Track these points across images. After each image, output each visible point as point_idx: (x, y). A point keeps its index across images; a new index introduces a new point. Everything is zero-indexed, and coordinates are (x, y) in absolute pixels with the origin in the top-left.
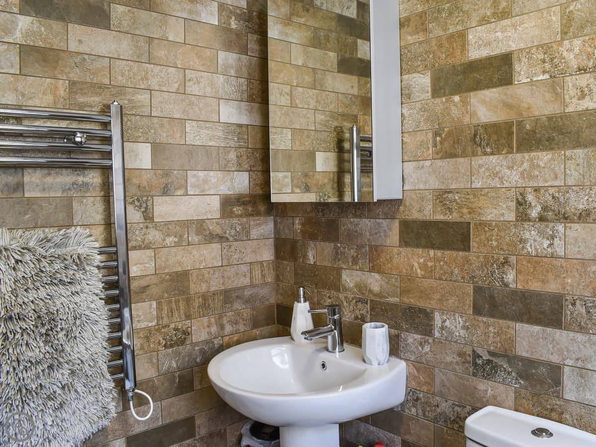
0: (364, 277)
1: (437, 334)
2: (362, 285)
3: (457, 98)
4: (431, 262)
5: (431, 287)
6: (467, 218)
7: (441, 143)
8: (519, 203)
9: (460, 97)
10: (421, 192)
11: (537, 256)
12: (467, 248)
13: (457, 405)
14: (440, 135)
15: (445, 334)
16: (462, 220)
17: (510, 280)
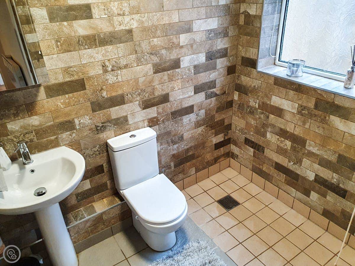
0: (26, 121)
1: (78, 127)
2: (26, 125)
4: (68, 100)
5: (70, 110)
7: (61, 45)
8: (103, 66)
9: (67, 23)
11: (113, 84)
12: (85, 89)
14: (59, 42)
15: (82, 125)
16: (80, 78)
17: (105, 95)
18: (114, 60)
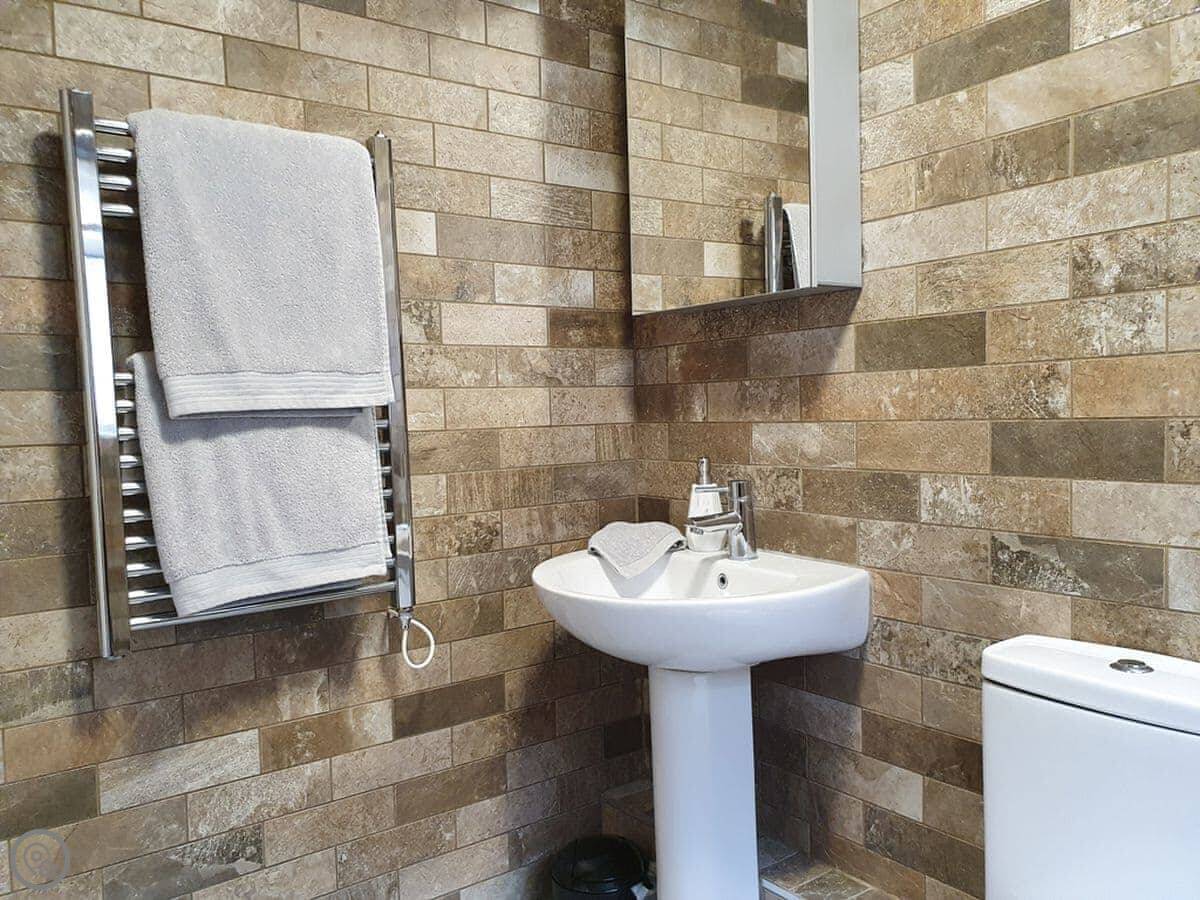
0: (791, 432)
1: (925, 516)
2: (789, 446)
3: (962, 96)
4: (913, 390)
5: (914, 435)
6: (979, 305)
7: (931, 179)
8: (1078, 266)
9: (968, 92)
10: (896, 271)
11: (1112, 356)
12: (980, 359)
13: (963, 639)
14: (930, 167)
15: (940, 514)
16: (971, 310)
18: (1141, 234)
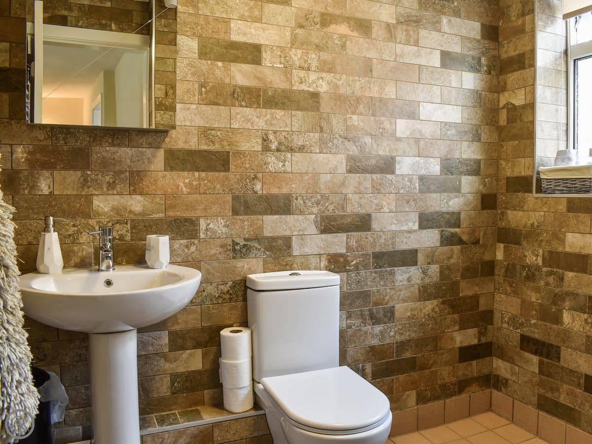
1: (202, 236)
4: (196, 181)
5: (196, 200)
6: (227, 148)
7: (206, 93)
8: (264, 140)
9: (222, 63)
10: (187, 128)
11: (275, 173)
12: (227, 170)
13: (221, 284)
14: (205, 87)
15: (210, 234)
16: (223, 150)
17: (258, 189)
18: (284, 134)
